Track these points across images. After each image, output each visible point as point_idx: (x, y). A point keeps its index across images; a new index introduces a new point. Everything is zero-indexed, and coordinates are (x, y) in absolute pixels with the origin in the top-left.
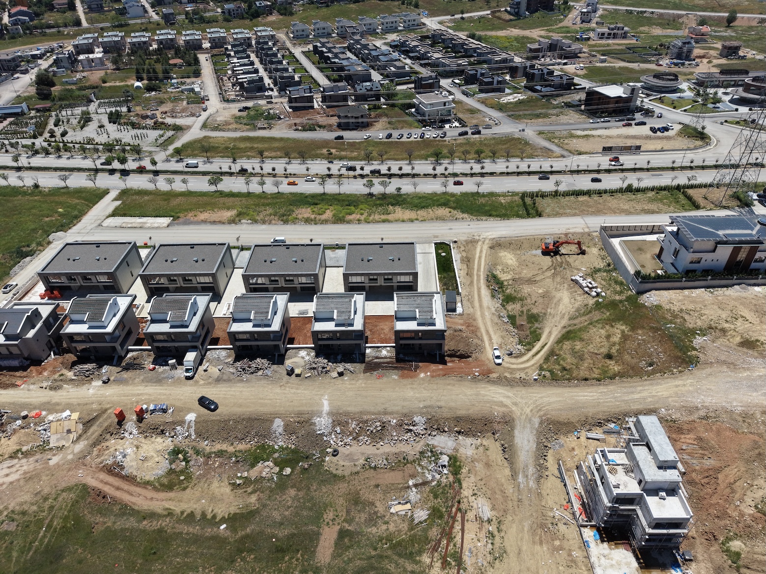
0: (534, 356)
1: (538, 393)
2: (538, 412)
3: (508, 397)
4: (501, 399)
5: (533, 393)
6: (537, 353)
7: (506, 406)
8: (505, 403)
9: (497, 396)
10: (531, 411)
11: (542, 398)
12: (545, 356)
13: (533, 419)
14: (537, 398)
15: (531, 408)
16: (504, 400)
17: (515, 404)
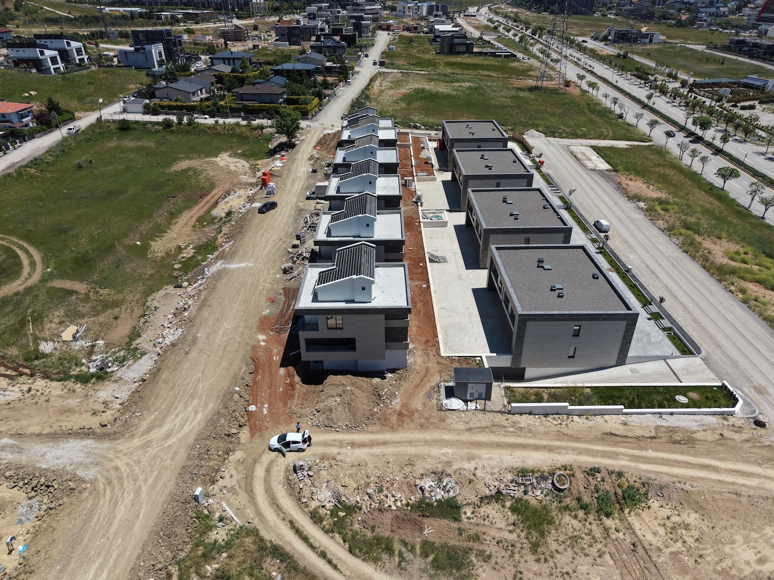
0: (292, 525)
1: (153, 486)
2: (107, 478)
3: (167, 436)
4: (167, 426)
5: (157, 478)
6: (298, 532)
7: (149, 430)
8: (156, 431)
9: (178, 421)
10: (116, 468)
11: (138, 491)
12: (288, 549)
13: (97, 469)
14: (140, 482)
15: (123, 468)
16: (164, 430)
17: (147, 445)
